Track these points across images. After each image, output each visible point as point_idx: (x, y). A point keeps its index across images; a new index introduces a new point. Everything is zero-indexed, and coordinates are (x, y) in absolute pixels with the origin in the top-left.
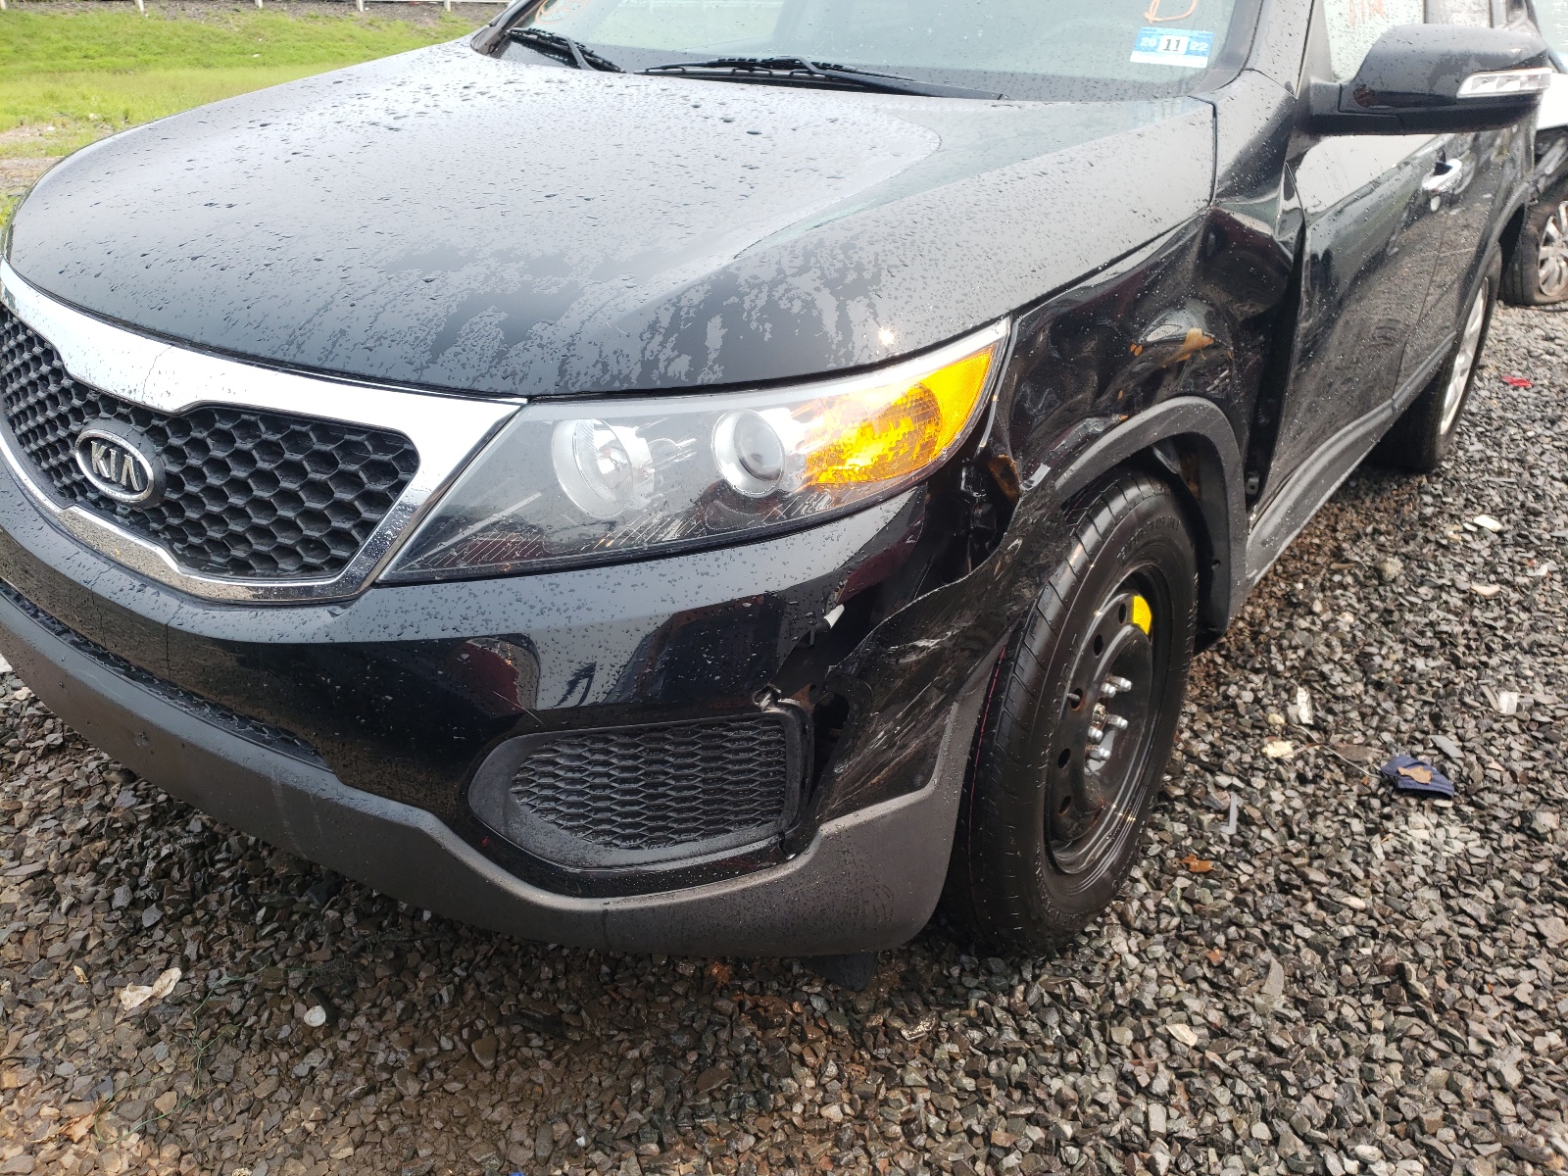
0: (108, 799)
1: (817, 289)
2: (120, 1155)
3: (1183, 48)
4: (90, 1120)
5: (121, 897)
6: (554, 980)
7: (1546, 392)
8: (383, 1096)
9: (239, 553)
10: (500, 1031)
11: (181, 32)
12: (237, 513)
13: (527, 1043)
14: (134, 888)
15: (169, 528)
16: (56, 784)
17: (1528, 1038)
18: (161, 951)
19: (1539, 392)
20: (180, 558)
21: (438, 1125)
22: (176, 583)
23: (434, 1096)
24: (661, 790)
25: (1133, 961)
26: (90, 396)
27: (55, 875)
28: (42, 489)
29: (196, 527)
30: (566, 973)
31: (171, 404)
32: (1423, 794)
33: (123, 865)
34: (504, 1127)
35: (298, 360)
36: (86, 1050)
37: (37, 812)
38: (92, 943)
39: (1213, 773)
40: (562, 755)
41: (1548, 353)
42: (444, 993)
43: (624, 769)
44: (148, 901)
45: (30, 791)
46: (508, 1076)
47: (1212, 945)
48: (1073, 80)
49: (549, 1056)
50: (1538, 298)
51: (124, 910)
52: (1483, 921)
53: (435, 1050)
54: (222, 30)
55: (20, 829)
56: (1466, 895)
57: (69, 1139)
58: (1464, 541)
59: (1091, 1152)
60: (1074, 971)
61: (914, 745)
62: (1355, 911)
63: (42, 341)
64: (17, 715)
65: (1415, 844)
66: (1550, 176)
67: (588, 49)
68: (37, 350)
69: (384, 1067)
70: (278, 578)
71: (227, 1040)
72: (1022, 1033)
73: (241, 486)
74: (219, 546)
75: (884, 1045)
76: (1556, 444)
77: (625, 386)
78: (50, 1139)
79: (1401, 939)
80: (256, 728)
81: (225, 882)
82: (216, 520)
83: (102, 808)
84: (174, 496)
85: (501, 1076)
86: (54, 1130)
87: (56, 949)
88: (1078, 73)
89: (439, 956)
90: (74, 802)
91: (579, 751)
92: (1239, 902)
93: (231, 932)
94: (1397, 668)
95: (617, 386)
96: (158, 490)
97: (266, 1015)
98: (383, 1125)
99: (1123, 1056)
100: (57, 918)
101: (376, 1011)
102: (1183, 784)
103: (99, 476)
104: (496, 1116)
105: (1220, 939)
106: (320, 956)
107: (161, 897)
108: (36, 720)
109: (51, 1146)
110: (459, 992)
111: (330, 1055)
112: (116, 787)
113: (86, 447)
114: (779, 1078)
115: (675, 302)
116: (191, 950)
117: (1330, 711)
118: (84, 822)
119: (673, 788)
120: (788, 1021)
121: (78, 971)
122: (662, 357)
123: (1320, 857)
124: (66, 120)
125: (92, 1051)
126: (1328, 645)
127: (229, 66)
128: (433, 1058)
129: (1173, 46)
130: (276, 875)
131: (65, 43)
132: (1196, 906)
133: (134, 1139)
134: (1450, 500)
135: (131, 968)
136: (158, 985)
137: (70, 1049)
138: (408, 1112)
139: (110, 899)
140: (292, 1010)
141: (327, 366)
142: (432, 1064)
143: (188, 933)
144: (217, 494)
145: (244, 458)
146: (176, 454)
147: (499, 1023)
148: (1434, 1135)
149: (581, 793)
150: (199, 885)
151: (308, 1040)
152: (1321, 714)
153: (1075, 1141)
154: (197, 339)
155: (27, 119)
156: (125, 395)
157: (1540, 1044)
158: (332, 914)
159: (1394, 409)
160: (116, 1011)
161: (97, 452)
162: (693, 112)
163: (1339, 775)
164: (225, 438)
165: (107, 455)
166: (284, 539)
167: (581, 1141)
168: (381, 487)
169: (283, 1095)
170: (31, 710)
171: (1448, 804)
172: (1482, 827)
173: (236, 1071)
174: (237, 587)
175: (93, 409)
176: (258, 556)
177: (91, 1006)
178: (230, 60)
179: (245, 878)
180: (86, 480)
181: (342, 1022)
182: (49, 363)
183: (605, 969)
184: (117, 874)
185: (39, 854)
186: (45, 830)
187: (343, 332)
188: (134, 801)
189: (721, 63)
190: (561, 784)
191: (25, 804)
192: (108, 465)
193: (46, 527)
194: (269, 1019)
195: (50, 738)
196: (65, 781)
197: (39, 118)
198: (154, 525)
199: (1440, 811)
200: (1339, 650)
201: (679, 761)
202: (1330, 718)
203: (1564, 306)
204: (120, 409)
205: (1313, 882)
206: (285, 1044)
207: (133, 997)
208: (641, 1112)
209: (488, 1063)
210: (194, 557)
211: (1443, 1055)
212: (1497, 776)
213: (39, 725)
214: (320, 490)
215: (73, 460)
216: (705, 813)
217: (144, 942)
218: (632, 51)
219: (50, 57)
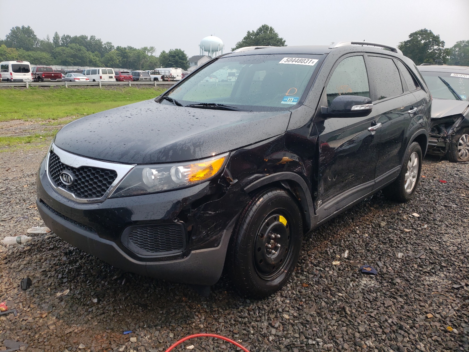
0: (60, 258)
1: (191, 146)
2: (51, 321)
3: (292, 101)
4: (46, 314)
5: (60, 276)
6: (147, 297)
7: (450, 184)
8: (106, 315)
9: (86, 194)
10: (133, 306)
11: (110, 93)
12: (87, 186)
13: (139, 308)
14: (63, 275)
15: (75, 190)
16: (50, 254)
17: (370, 323)
18: (66, 287)
19: (448, 184)
20: (76, 195)
21: (116, 321)
22: (74, 200)
23: (116, 316)
24: (157, 240)
25: (281, 303)
26: (64, 166)
27: (47, 272)
28: (54, 185)
29: (79, 189)
30: (150, 296)
31: (77, 166)
32: (368, 273)
33: (61, 270)
34: (130, 323)
35: (99, 158)
36: (48, 303)
37: (46, 260)
38: (53, 284)
39: (316, 267)
40: (138, 231)
41: (456, 174)
42: (123, 298)
43: (150, 235)
44: (65, 277)
45: (45, 255)
46: (133, 314)
47: (301, 301)
48: (269, 107)
49: (143, 311)
50: (459, 160)
51: (60, 279)
52: (371, 300)
53: (118, 308)
54: (121, 92)
55: (42, 263)
56: (369, 295)
57: (42, 317)
58: (408, 219)
59: (256, 336)
60: (265, 303)
61: (214, 237)
62: (339, 296)
63: (57, 156)
64: (45, 241)
65: (362, 284)
66: (457, 127)
67: (177, 101)
68: (56, 158)
69: (107, 310)
70: (92, 198)
71: (76, 303)
72: (249, 314)
73: (87, 181)
74: (83, 193)
75: (217, 314)
76: (446, 197)
77: (154, 162)
78: (38, 317)
79: (348, 302)
80: (86, 228)
81: (82, 275)
82: (83, 188)
83: (59, 260)
84: (76, 184)
85: (131, 314)
86: (39, 316)
87: (45, 284)
88: (270, 106)
89: (124, 292)
90: (54, 258)
91: (141, 230)
92: (312, 293)
93: (81, 284)
94: (375, 247)
95: (152, 162)
96: (73, 182)
97: (85, 299)
98: (104, 320)
99: (271, 320)
100: (47, 279)
101: (108, 301)
102: (308, 268)
103: (64, 181)
104: (128, 321)
105: (304, 300)
106: (99, 289)
107: (68, 277)
108: (48, 243)
109: (38, 318)
110: (126, 298)
111: (97, 308)
112: (63, 256)
113: (62, 175)
114: (191, 319)
115: (165, 148)
116: (72, 287)
117: (353, 255)
118: (55, 262)
119: (160, 240)
120: (197, 308)
121: (49, 289)
122: (161, 157)
123: (336, 285)
124: (78, 115)
125: (49, 303)
126: (359, 241)
127: (121, 101)
128: (118, 309)
129: (290, 100)
130: (93, 274)
131: (81, 96)
132: (301, 293)
133: (54, 318)
134: (408, 209)
135: (60, 289)
136: (64, 292)
137: (45, 302)
138: (110, 318)
139: (58, 276)
140: (91, 299)
141: (104, 159)
142: (117, 310)
143: (72, 284)
144: (83, 183)
145: (88, 176)
146: (77, 176)
147: (133, 304)
148: (338, 339)
149: (142, 240)
150: (76, 275)
151: (93, 304)
152: (350, 256)
153: (253, 334)
154: (83, 155)
155: (69, 115)
156: (70, 165)
157: (372, 325)
158: (103, 282)
159: (375, 182)
160: (55, 297)
161: (64, 176)
162: (188, 114)
163: (350, 269)
164: (85, 172)
165: (65, 177)
166: (94, 191)
167: (145, 326)
168: (111, 181)
169: (86, 313)
170: (48, 240)
171: (374, 276)
172: (381, 281)
173: (77, 309)
174: (85, 200)
175: (64, 168)
176: (89, 194)
177: (50, 295)
178: (121, 99)
179: (86, 275)
180: (62, 182)
181: (101, 302)
182: (58, 160)
183: (159, 296)
184: (60, 272)
185: (45, 267)
186: (47, 263)
187: (108, 153)
188: (66, 259)
189: (201, 104)
190: (138, 238)
191: (44, 258)
192: (65, 178)
193: (54, 192)
194: (86, 300)
195: (51, 246)
196: (52, 254)
197: (72, 115)
198: (72, 190)
199: (371, 278)
200: (361, 242)
201: (161, 234)
202: (352, 257)
203: (467, 162)
204: (69, 168)
205: (332, 290)
206: (88, 305)
207: (59, 294)
208: (159, 321)
209: (129, 311)
210: (78, 195)
211: (347, 325)
212: (390, 271)
213: (49, 244)
214: (100, 181)
215: (60, 178)
216: (167, 246)
217: (63, 285)
218: (186, 102)
219: (77, 99)
